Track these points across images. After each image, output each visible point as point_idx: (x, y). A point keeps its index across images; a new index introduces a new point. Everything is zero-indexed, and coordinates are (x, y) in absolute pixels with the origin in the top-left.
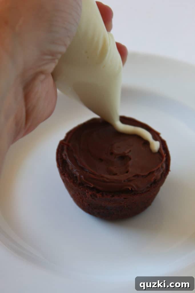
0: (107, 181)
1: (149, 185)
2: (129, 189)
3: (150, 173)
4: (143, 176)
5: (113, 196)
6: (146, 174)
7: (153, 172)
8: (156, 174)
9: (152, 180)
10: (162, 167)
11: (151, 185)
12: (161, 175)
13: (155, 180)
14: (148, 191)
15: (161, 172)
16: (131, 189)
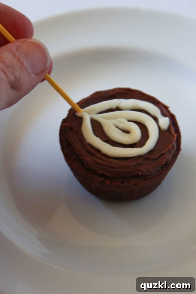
0: (117, 166)
1: (160, 168)
2: (139, 174)
3: (161, 155)
4: (153, 159)
5: (123, 182)
6: (157, 156)
7: (164, 154)
8: (166, 156)
9: (164, 163)
10: (173, 147)
11: (162, 167)
12: (173, 156)
13: (166, 162)
14: (160, 174)
15: (172, 153)
16: (142, 174)
